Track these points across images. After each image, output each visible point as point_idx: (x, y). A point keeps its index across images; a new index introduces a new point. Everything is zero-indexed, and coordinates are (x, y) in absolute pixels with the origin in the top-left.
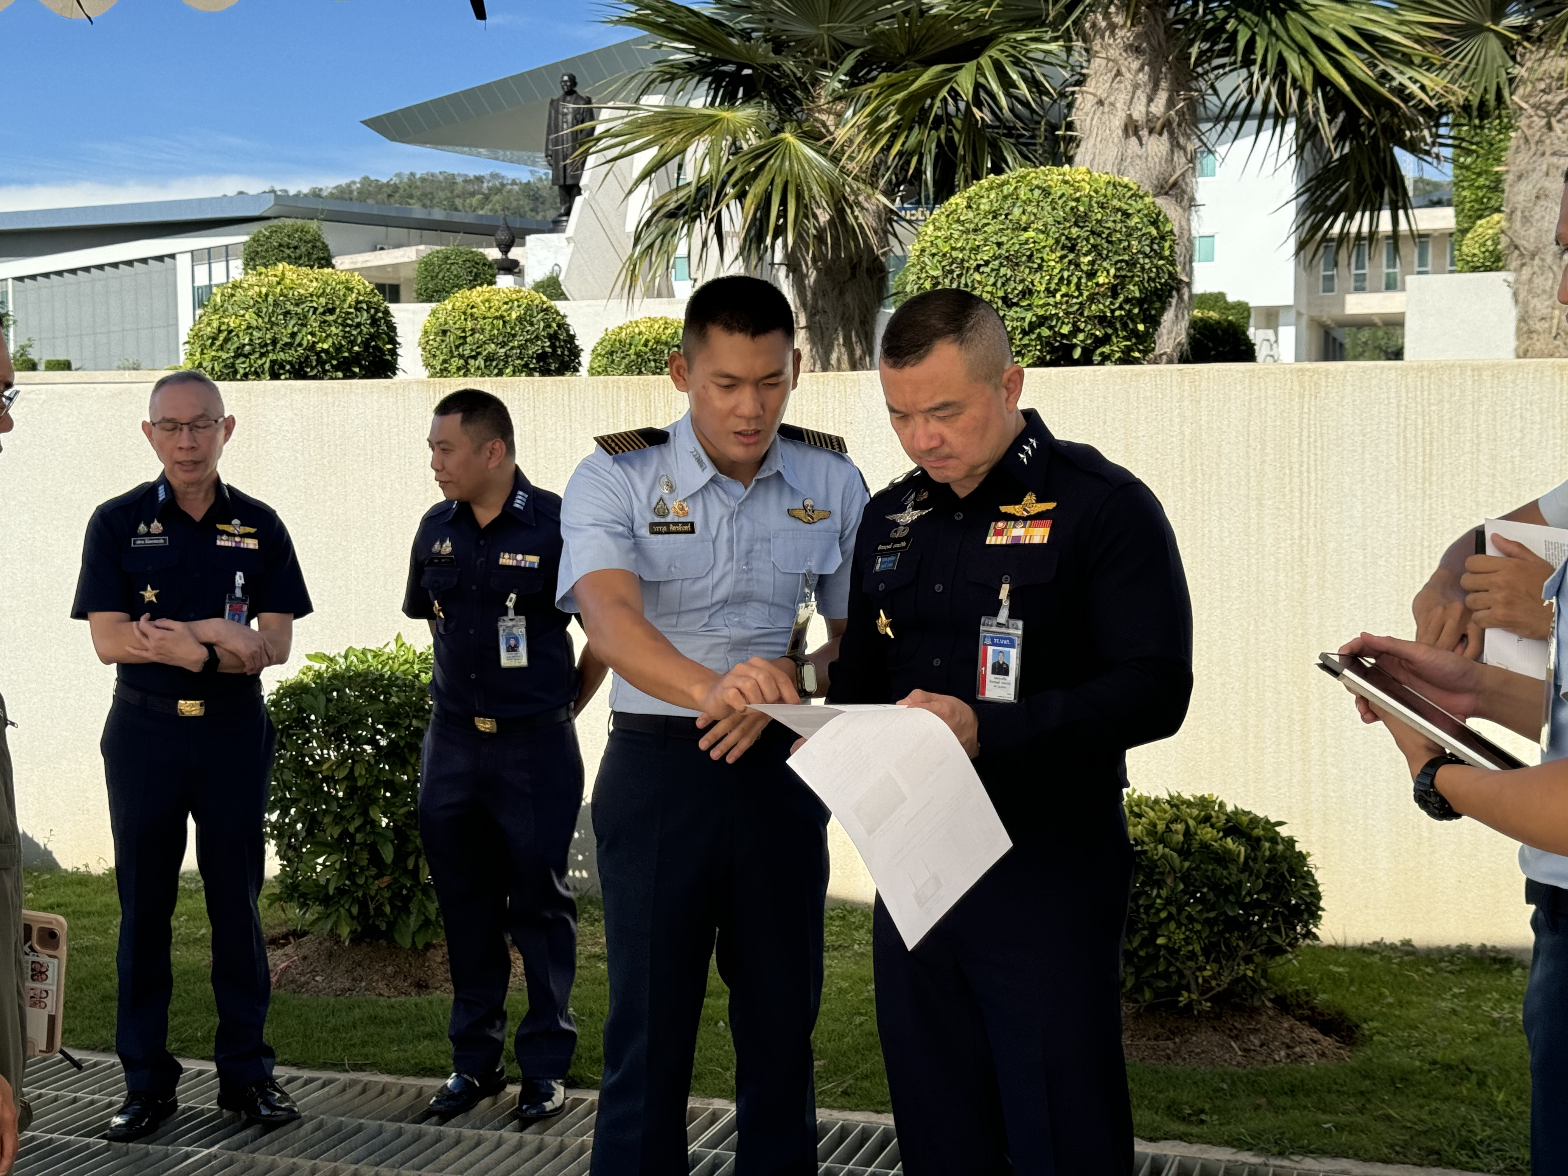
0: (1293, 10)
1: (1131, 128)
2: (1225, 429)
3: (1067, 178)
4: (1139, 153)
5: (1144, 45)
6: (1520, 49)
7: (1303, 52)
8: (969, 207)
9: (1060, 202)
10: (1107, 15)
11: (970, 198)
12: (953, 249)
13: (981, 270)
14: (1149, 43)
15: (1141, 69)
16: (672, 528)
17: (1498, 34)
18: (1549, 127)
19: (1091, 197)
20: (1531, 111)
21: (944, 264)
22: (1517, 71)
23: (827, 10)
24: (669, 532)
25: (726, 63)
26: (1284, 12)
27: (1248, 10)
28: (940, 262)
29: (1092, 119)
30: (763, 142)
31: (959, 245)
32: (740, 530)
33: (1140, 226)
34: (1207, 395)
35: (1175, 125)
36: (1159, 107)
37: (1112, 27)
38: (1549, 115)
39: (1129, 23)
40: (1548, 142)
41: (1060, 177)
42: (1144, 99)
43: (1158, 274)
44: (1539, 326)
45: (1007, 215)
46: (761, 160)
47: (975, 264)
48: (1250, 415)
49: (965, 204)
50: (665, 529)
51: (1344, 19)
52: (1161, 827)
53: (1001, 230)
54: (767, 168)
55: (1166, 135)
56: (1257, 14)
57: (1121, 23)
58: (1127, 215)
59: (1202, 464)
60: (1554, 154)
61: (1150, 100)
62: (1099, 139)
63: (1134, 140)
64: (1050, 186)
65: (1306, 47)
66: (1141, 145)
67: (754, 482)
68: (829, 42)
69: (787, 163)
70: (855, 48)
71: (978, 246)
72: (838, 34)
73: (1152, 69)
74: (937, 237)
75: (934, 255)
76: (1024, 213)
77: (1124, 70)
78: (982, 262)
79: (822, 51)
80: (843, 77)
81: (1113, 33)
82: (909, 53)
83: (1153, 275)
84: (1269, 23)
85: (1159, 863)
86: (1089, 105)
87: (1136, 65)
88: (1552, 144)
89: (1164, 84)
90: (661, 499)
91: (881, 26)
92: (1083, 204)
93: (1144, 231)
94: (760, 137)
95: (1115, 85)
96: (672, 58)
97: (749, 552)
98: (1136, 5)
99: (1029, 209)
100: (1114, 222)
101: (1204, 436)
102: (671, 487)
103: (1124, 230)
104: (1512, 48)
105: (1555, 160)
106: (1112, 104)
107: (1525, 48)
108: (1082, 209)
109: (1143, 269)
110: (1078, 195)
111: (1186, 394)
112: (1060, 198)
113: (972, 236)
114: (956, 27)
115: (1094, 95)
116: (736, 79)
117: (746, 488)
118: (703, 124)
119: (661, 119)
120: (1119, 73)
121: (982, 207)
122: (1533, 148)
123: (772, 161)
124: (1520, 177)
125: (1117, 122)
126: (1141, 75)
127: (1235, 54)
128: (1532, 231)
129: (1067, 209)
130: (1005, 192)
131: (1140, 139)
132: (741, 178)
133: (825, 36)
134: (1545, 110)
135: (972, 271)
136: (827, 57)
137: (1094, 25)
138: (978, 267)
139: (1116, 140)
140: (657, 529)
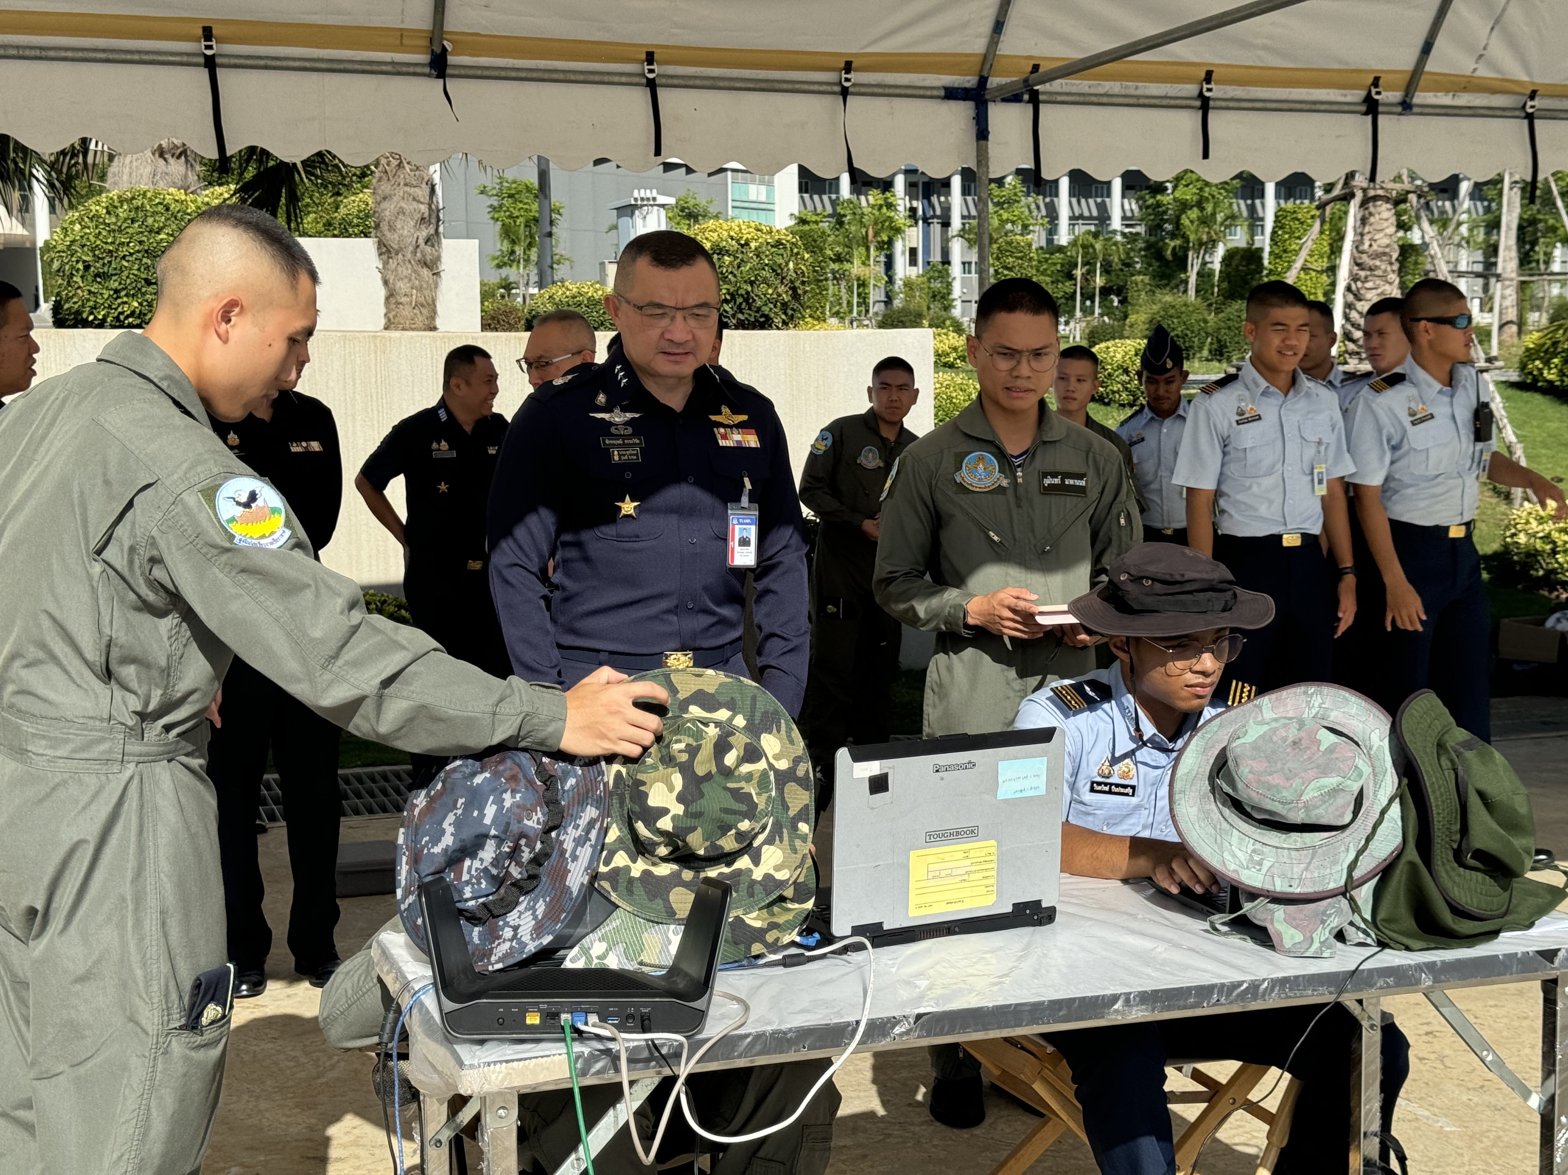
1: (160, 152)
4: (166, 171)
11: (107, 208)
31: (109, 240)
35: (189, 153)
40: (402, 176)
44: (404, 300)
45: (142, 222)
49: (105, 211)
55: (183, 159)
66: (167, 164)
71: (124, 243)
78: (127, 254)
88: (404, 178)
121: (121, 215)
122: (392, 180)
124: (385, 198)
128: (396, 236)
139: (149, 160)
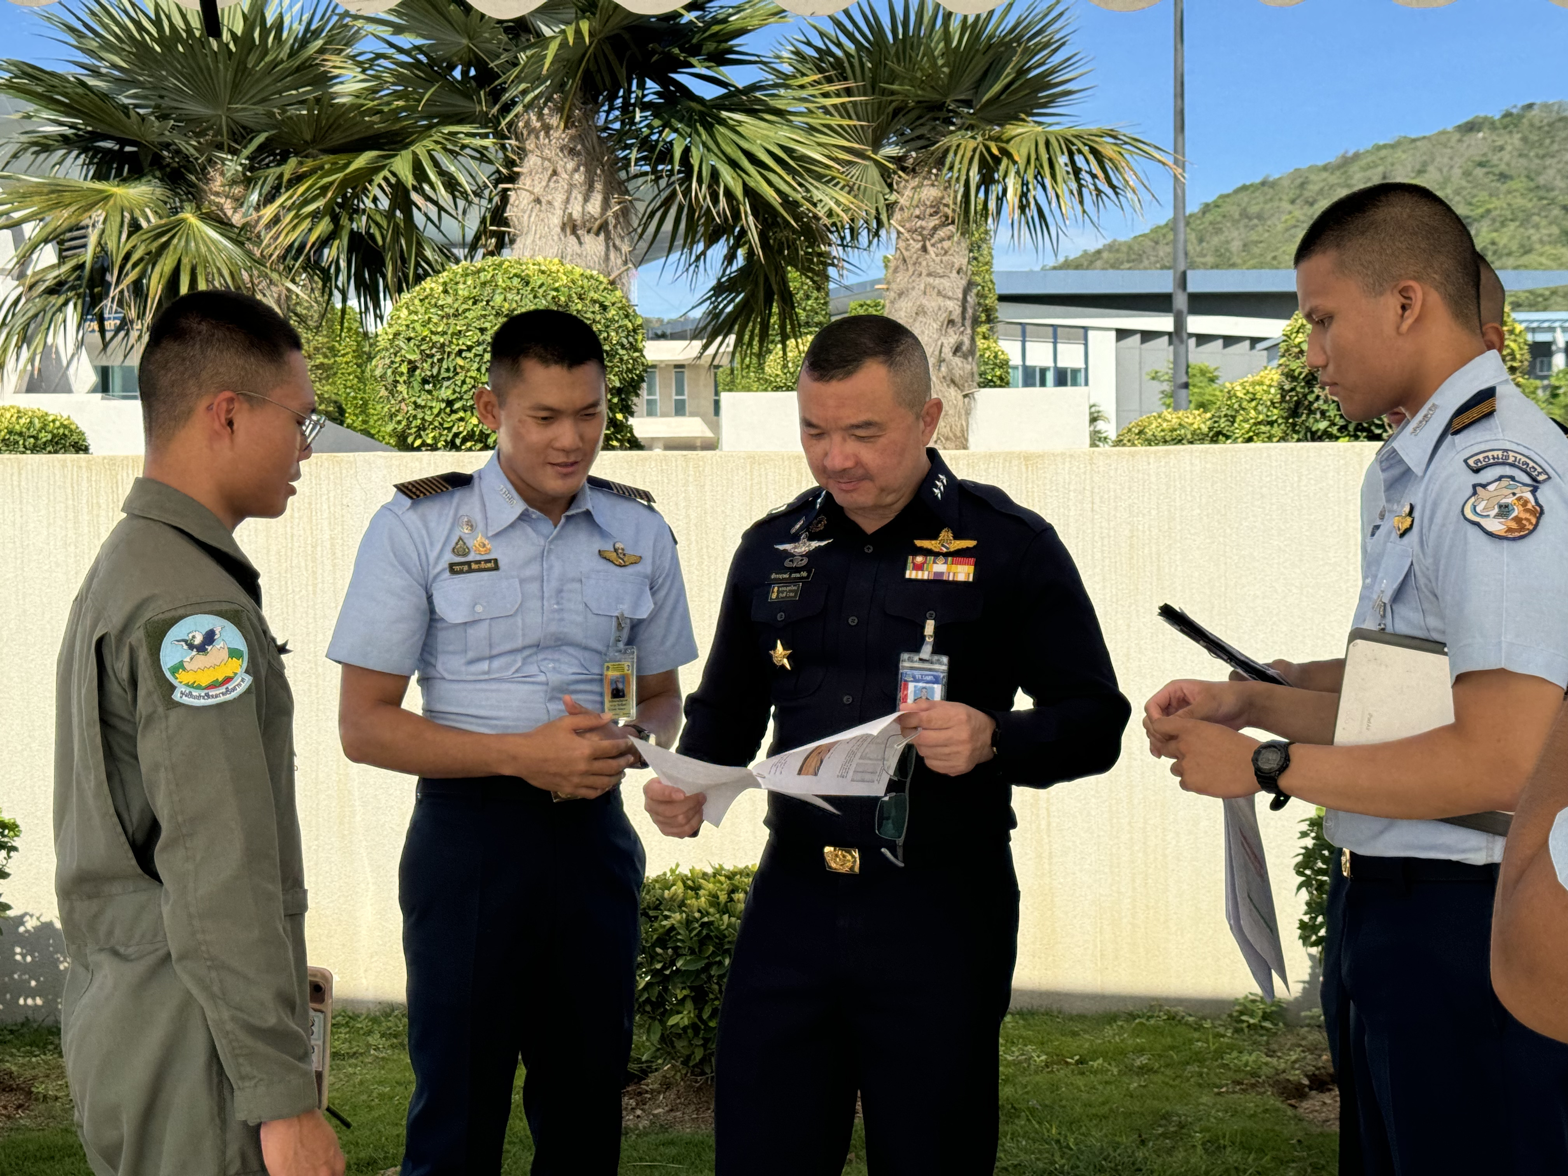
0: (720, 124)
1: (571, 227)
2: (728, 512)
3: (543, 268)
4: (579, 252)
5: (579, 147)
6: (896, 177)
7: (734, 164)
8: (445, 291)
9: (541, 291)
10: (540, 116)
11: (445, 284)
12: (432, 332)
13: (464, 355)
14: (583, 145)
15: (576, 170)
16: (474, 566)
17: (876, 162)
18: (924, 249)
19: (570, 288)
20: (906, 235)
21: (423, 348)
22: (893, 197)
23: (229, 92)
24: (471, 571)
25: (105, 137)
26: (712, 126)
27: (680, 121)
28: (418, 346)
29: (530, 217)
30: (163, 222)
31: (440, 329)
32: (551, 567)
33: (616, 318)
34: (711, 480)
35: (611, 227)
36: (595, 206)
37: (547, 128)
38: (924, 239)
39: (562, 125)
40: (924, 263)
41: (536, 267)
42: (580, 198)
43: (633, 365)
45: (488, 302)
46: (164, 239)
47: (457, 349)
48: (751, 499)
49: (441, 288)
50: (466, 568)
51: (768, 137)
52: (723, 897)
53: (484, 316)
54: (171, 247)
55: (602, 236)
56: (689, 126)
57: (555, 124)
58: (604, 308)
59: (708, 547)
60: (929, 275)
61: (586, 199)
62: (538, 236)
63: (572, 240)
64: (528, 275)
65: (737, 160)
66: (580, 243)
67: (563, 520)
68: (228, 125)
69: (193, 244)
70: (260, 132)
71: (460, 332)
72: (238, 116)
73: (587, 171)
74: (413, 321)
75: (409, 339)
76: (505, 300)
77: (559, 170)
78: (464, 348)
79: (219, 132)
80: (243, 161)
81: (547, 135)
82: (314, 141)
83: (630, 366)
84: (699, 135)
85: (726, 932)
86: (525, 202)
87: (571, 165)
88: (928, 266)
89: (598, 186)
90: (460, 539)
91: (292, 111)
92: (564, 294)
93: (620, 323)
94: (161, 218)
95: (552, 184)
96: (41, 129)
97: (560, 591)
98: (570, 109)
99: (509, 296)
100: (593, 312)
101: (709, 520)
102: (472, 526)
103: (603, 321)
104: (889, 177)
105: (931, 280)
106: (549, 203)
107: (900, 177)
108: (563, 299)
109: (621, 360)
110: (557, 285)
111: (691, 479)
112: (540, 287)
113: (452, 321)
114: (367, 119)
115: (531, 193)
116: (119, 157)
117: (556, 526)
118: (91, 200)
119: (45, 190)
120: (555, 173)
121: (460, 292)
122: (911, 269)
123: (175, 241)
124: (900, 294)
125: (556, 220)
126: (576, 176)
127: (671, 162)
129: (549, 298)
130: (483, 279)
131: (578, 238)
132: (141, 260)
133: (224, 118)
134: (921, 234)
135: (453, 356)
136: (225, 139)
137: (527, 124)
138: (460, 353)
139: (556, 238)
140: (457, 568)
